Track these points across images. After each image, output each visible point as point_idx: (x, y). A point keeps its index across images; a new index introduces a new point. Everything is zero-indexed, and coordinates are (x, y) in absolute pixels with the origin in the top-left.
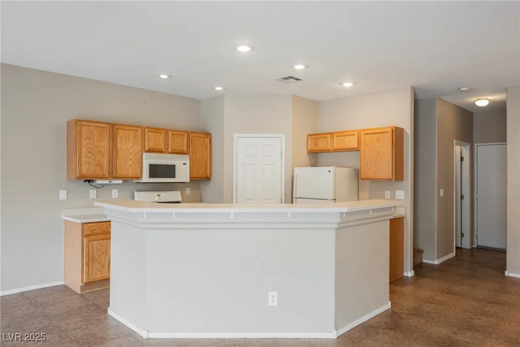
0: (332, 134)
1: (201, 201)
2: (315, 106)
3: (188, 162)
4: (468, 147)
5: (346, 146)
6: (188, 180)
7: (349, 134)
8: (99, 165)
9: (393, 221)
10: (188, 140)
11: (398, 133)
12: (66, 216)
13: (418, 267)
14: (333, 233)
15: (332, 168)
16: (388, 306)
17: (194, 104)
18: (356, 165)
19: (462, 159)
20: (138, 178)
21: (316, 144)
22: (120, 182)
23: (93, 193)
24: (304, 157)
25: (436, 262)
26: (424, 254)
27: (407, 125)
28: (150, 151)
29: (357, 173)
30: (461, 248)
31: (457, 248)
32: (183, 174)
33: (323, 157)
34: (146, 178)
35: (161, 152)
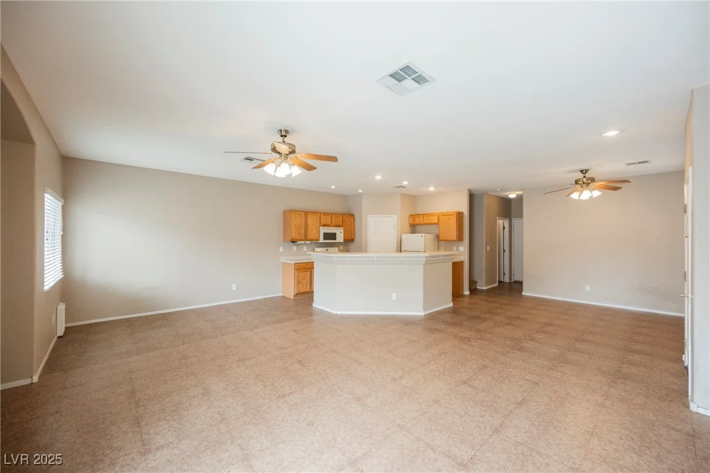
0: (423, 215)
1: (348, 251)
2: (412, 199)
3: (342, 231)
4: (508, 220)
5: (432, 222)
6: (342, 241)
7: (433, 215)
8: (300, 233)
9: (454, 264)
10: (343, 218)
11: (460, 215)
12: (283, 260)
13: (473, 291)
14: (422, 266)
15: (423, 235)
16: (452, 305)
17: (344, 198)
18: (437, 232)
19: (504, 228)
20: (317, 240)
21: (414, 220)
22: (309, 242)
23: (295, 248)
24: (407, 227)
25: (485, 288)
26: (478, 284)
27: (465, 210)
28: (324, 225)
29: (438, 237)
30: (503, 282)
31: (499, 282)
32: (340, 238)
33: (418, 228)
34: (322, 240)
35: (329, 226)
